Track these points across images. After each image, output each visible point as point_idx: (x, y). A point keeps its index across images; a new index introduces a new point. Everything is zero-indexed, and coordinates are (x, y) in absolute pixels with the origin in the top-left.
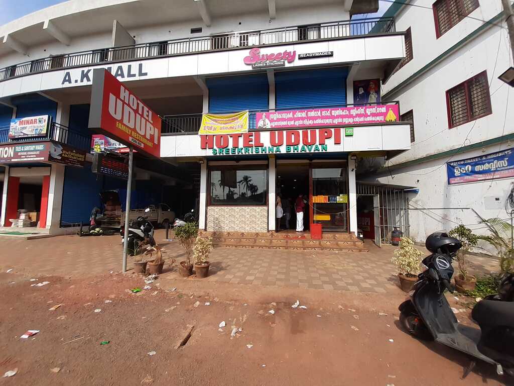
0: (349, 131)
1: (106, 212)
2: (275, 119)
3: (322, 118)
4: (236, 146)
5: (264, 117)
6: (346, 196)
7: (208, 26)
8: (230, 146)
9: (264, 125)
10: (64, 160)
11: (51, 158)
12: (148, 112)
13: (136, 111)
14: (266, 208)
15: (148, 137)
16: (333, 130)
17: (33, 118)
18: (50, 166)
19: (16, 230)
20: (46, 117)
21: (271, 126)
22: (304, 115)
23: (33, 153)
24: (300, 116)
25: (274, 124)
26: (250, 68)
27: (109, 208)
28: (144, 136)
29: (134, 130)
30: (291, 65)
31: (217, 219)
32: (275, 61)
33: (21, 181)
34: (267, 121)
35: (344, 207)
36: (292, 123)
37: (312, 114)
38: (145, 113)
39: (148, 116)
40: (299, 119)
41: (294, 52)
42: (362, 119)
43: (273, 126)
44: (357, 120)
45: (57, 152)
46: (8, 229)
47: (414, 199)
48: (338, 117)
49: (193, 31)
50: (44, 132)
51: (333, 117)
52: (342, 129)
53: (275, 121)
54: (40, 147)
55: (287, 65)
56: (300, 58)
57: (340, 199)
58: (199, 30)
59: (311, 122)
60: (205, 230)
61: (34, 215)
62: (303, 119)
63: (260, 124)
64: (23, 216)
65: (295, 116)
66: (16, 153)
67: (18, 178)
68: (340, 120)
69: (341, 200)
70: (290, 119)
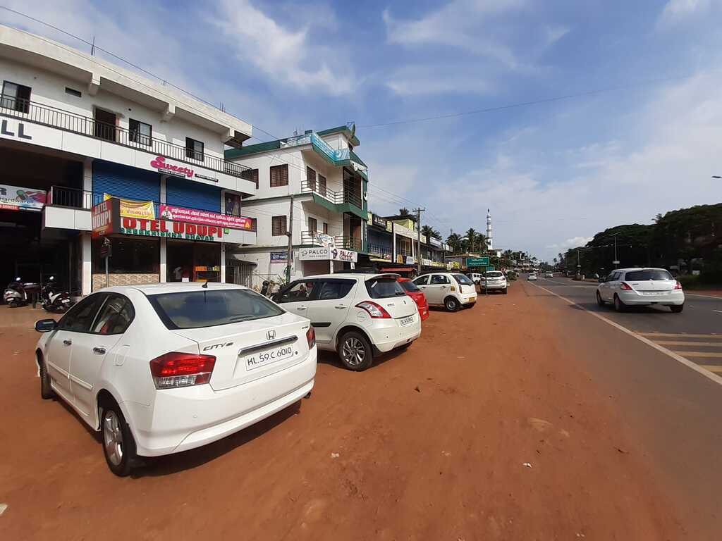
0: (226, 230)
3: (211, 219)
4: (143, 229)
5: (166, 209)
6: (219, 267)
7: (90, 95)
8: (138, 228)
9: (168, 216)
14: (158, 275)
16: (217, 228)
21: (174, 218)
22: (197, 214)
24: (195, 214)
26: (156, 170)
30: (190, 179)
32: (178, 172)
34: (169, 213)
37: (203, 214)
41: (193, 171)
42: (234, 224)
44: (230, 224)
47: (256, 269)
48: (219, 220)
49: (69, 91)
52: (222, 228)
55: (186, 178)
56: (197, 176)
58: (78, 94)
59: (202, 220)
63: (164, 214)
65: (191, 214)
68: (221, 222)
69: (216, 269)
70: (187, 215)
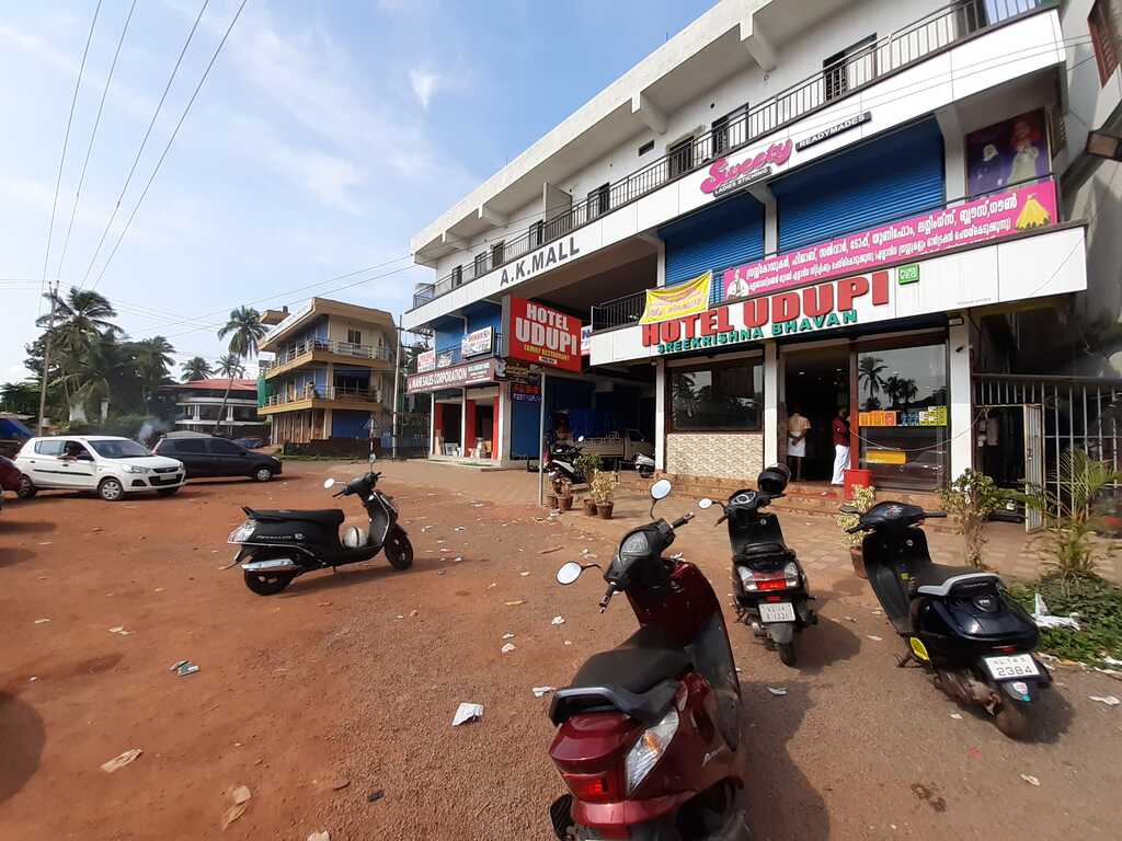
0: (909, 272)
1: (558, 442)
2: (757, 276)
3: (851, 254)
4: (691, 337)
5: (737, 276)
6: (944, 409)
7: (662, 134)
8: (683, 338)
9: (738, 291)
10: (508, 376)
11: (496, 377)
12: (562, 319)
13: (546, 325)
14: (760, 436)
15: (563, 349)
16: (869, 277)
17: (479, 332)
18: (498, 385)
19: (474, 461)
20: (489, 329)
21: (750, 291)
22: (811, 256)
23: (481, 372)
24: (803, 261)
25: (755, 286)
26: (710, 198)
27: (561, 436)
28: (558, 351)
29: (545, 347)
30: (785, 168)
31: (681, 454)
32: (755, 171)
33: (477, 403)
34: (742, 282)
35: (940, 435)
36: (788, 277)
37: (829, 250)
38: (558, 321)
39: (561, 324)
40: (800, 267)
41: (789, 142)
42: (948, 238)
43: (754, 290)
44: (935, 241)
45: (501, 369)
46: (467, 460)
48: (886, 245)
49: (642, 151)
50: (489, 347)
51: (875, 248)
52: (891, 272)
53: (757, 280)
54: (487, 365)
55: (776, 170)
56: (800, 150)
57: (927, 417)
58: (650, 146)
59: (826, 268)
60: (664, 471)
61: (489, 443)
62: (808, 265)
63: (731, 290)
64: (479, 446)
65: (794, 263)
66: (468, 373)
67: (474, 401)
68: (892, 251)
69: (931, 419)
70: (784, 271)
